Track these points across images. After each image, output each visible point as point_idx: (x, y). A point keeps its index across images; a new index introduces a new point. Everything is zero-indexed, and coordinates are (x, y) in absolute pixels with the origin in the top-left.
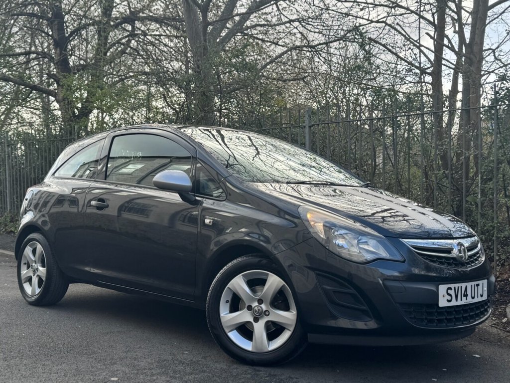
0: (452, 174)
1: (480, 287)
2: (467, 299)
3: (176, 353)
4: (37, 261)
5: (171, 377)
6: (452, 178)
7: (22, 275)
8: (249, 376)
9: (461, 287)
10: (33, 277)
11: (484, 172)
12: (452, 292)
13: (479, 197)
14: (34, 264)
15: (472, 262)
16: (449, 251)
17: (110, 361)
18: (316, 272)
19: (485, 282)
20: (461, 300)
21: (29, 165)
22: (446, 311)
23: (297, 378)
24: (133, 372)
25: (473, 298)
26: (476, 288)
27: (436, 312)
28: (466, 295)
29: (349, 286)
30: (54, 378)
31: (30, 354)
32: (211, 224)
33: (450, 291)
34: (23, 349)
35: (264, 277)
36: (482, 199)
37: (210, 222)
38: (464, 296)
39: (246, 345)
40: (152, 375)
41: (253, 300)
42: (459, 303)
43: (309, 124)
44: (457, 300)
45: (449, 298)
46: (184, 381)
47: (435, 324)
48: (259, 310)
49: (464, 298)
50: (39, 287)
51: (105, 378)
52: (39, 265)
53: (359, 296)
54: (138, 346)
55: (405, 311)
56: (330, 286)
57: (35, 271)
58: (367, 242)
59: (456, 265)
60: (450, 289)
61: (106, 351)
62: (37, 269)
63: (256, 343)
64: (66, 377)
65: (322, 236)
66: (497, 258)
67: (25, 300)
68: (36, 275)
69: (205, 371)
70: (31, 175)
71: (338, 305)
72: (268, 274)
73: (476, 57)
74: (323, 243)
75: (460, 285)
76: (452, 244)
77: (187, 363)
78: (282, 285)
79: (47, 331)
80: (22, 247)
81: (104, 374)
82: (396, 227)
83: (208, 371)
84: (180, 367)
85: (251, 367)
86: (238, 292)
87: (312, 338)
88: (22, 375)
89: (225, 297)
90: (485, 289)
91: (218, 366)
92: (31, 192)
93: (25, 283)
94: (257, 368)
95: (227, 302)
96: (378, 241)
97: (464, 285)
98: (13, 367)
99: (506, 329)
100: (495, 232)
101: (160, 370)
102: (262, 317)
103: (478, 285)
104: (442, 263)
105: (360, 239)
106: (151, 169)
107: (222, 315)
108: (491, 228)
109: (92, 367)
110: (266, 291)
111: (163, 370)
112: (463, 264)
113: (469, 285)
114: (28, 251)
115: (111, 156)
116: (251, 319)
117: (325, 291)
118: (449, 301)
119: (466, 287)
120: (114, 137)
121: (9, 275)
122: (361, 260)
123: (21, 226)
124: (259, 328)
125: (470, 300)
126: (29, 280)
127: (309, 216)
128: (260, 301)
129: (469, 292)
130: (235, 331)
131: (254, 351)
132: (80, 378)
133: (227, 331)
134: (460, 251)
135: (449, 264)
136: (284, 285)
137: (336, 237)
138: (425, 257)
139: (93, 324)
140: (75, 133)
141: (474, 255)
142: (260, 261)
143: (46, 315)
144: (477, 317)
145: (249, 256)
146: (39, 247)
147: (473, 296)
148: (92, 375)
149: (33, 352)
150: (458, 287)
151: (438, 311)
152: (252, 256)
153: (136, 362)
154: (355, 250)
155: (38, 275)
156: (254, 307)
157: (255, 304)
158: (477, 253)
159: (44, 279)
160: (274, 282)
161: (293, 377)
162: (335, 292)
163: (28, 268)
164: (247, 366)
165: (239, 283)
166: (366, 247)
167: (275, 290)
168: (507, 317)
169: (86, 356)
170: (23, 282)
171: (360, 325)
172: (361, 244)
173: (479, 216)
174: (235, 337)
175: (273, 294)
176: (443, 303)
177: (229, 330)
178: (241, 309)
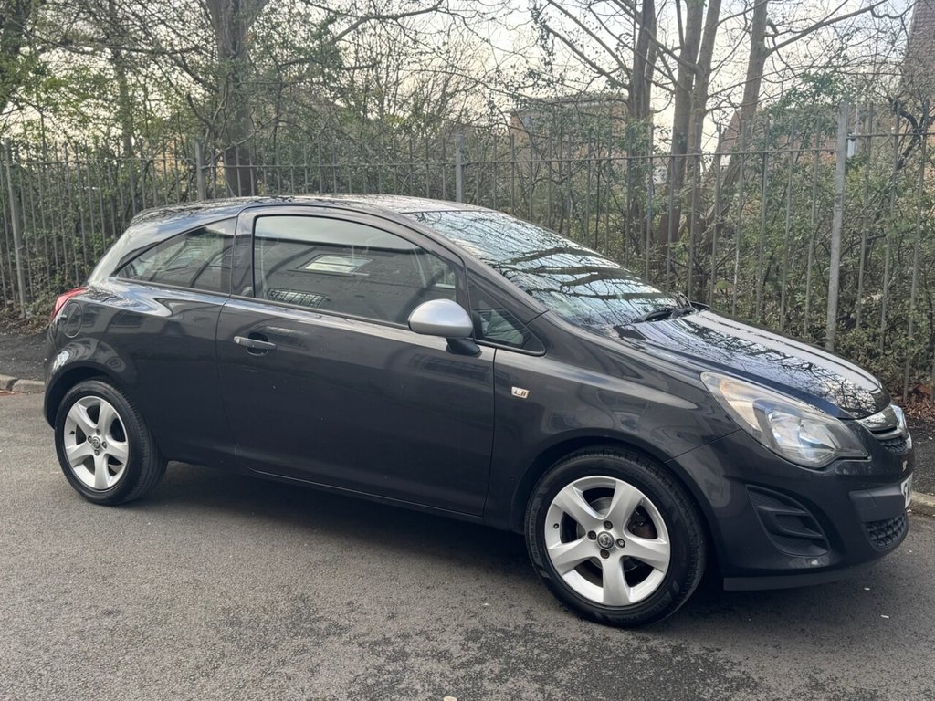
3: (474, 609)
5: (533, 679)
6: (694, 253)
7: (69, 454)
8: (646, 656)
10: (95, 457)
13: (735, 282)
14: (95, 435)
16: (892, 426)
17: (391, 648)
18: (747, 485)
24: (459, 674)
29: (798, 503)
32: (525, 397)
39: (592, 592)
40: (500, 678)
41: (596, 523)
43: (463, 161)
48: (607, 538)
50: (113, 474)
52: (107, 436)
53: (815, 520)
56: (770, 507)
57: (99, 447)
62: (105, 444)
65: (754, 427)
67: (80, 495)
68: (102, 454)
78: (639, 499)
80: (62, 403)
87: (731, 584)
89: (552, 518)
93: (76, 466)
95: (556, 526)
102: (613, 550)
105: (802, 424)
107: (550, 547)
114: (78, 412)
116: (597, 554)
120: (255, 218)
124: (611, 566)
126: (88, 462)
127: (723, 391)
128: (608, 525)
130: (575, 571)
131: (608, 603)
133: (560, 572)
136: (643, 499)
137: (771, 424)
155: (107, 455)
156: (600, 534)
157: (600, 530)
159: (123, 460)
162: (778, 515)
163: (81, 440)
167: (629, 507)
170: (72, 466)
174: (577, 582)
177: (565, 571)
178: (580, 537)
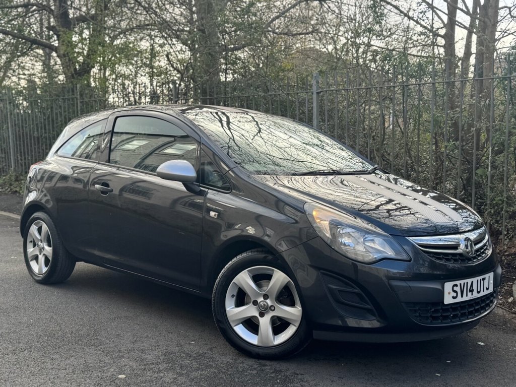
0: (463, 146)
1: (486, 281)
2: (472, 295)
3: (183, 344)
4: (43, 240)
5: (177, 373)
6: (462, 150)
7: (28, 253)
8: (254, 372)
9: (467, 283)
10: (39, 255)
11: (495, 144)
12: (458, 289)
13: (489, 170)
14: (40, 243)
15: (479, 256)
16: (455, 247)
17: (118, 354)
18: (320, 271)
19: (491, 275)
20: (467, 296)
21: (31, 123)
22: (451, 308)
23: (302, 375)
24: (140, 367)
25: (479, 292)
26: (482, 282)
27: (442, 309)
28: (472, 291)
29: (353, 285)
30: (62, 376)
31: (38, 345)
32: (216, 217)
33: (455, 288)
34: (31, 340)
35: (269, 272)
36: (492, 172)
37: (215, 215)
38: (470, 292)
39: (252, 339)
40: (160, 371)
41: (258, 295)
42: (465, 298)
43: (317, 90)
44: (462, 296)
45: (455, 295)
46: (191, 378)
47: (440, 321)
48: (264, 305)
49: (470, 294)
50: (46, 266)
51: (112, 375)
52: (44, 244)
53: (365, 296)
54: (145, 335)
55: (410, 310)
56: (336, 285)
57: (41, 250)
58: (373, 240)
59: (463, 260)
60: (456, 285)
61: (113, 341)
62: (43, 248)
63: (261, 337)
64: (74, 374)
65: (328, 235)
66: (506, 233)
67: (32, 278)
68: (42, 254)
69: (211, 366)
70: (34, 132)
71: (343, 303)
72: (273, 270)
73: (490, 21)
74: (329, 242)
75: (465, 281)
76: (459, 239)
77: (194, 355)
78: (287, 281)
79: (54, 317)
80: (27, 225)
81: (112, 370)
82: (402, 223)
83: (214, 366)
84: (187, 361)
85: (257, 360)
86: (243, 287)
87: (317, 334)
88: (31, 372)
89: (231, 291)
90: (492, 281)
91: (224, 359)
92: (34, 169)
93: (31, 260)
94: (263, 362)
95: (233, 296)
96: (384, 240)
97: (469, 281)
98: (22, 362)
99: (511, 309)
100: (504, 207)
101: (167, 365)
102: (267, 312)
103: (484, 279)
104: (448, 260)
105: (366, 238)
106: (155, 146)
107: (228, 309)
108: (500, 202)
109: (100, 361)
110: (271, 287)
111: (170, 364)
112: (469, 259)
113: (475, 280)
114: (34, 229)
115: (115, 131)
116: (257, 315)
117: (330, 290)
118: (454, 298)
119: (472, 282)
120: (117, 118)
121: (15, 244)
122: (367, 259)
123: (25, 205)
124: (265, 323)
125: (475, 295)
126: (36, 258)
127: (314, 213)
128: (266, 297)
129: (475, 287)
130: (241, 325)
131: (260, 345)
132: (88, 376)
133: (232, 325)
134: (467, 246)
135: (456, 260)
136: (289, 281)
137: (341, 236)
138: (432, 255)
139: (101, 307)
140: (77, 92)
141: (481, 248)
142: (265, 257)
143: (54, 296)
144: (482, 310)
145: (254, 252)
146: (45, 227)
147: (479, 290)
148: (100, 371)
149: (41, 343)
150: (464, 283)
151: (444, 308)
152: (257, 251)
153: (143, 355)
154: (360, 248)
155: (44, 254)
156: (260, 302)
157: (260, 300)
158: (485, 245)
159: (50, 259)
160: (279, 278)
161: (298, 373)
162: (340, 291)
163: (34, 246)
164: (254, 360)
165: (244, 279)
166: (372, 245)
167: (280, 286)
168: (513, 296)
169: (93, 347)
170: (30, 260)
171: (366, 324)
172: (367, 242)
173: (489, 189)
174: (241, 331)
175: (279, 289)
176: (448, 300)
177: (235, 324)
178: (247, 304)
